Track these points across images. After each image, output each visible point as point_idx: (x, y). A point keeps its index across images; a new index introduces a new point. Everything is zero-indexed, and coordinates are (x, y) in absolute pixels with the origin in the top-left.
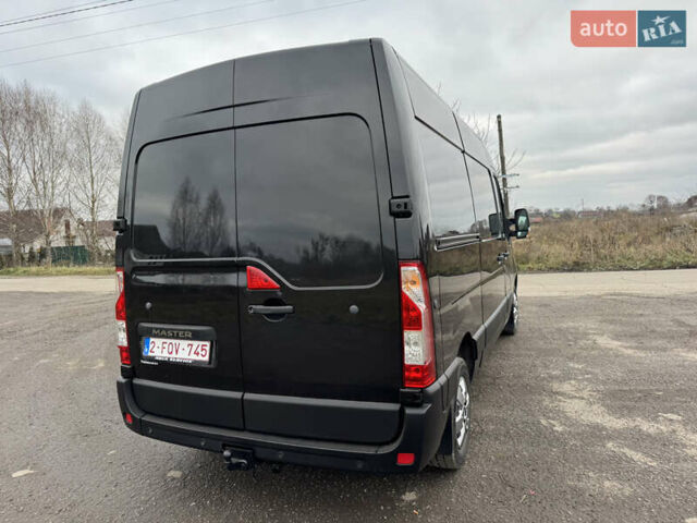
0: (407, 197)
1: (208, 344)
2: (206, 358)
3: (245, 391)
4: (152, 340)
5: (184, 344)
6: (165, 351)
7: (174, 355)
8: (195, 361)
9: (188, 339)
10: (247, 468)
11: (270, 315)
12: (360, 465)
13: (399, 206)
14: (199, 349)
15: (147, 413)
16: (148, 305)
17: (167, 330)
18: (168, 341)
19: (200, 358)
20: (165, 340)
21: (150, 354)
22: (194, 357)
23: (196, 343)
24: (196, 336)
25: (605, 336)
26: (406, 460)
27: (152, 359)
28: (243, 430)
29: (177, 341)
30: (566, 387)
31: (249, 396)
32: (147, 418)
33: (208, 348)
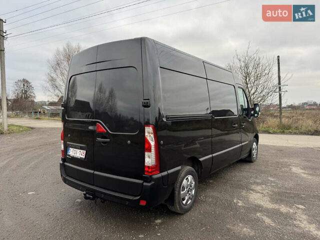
0: (148, 99)
1: (85, 151)
2: (84, 157)
3: (95, 171)
4: (70, 148)
5: (78, 151)
6: (73, 153)
7: (75, 155)
8: (81, 158)
9: (79, 149)
10: (92, 199)
11: (103, 142)
12: (127, 203)
13: (145, 103)
14: (82, 153)
15: (68, 176)
16: (69, 135)
17: (73, 145)
18: (74, 149)
19: (82, 157)
23: (82, 151)
24: (81, 148)
25: (298, 168)
26: (143, 203)
27: (69, 155)
28: (93, 185)
30: (258, 188)
31: (96, 173)
32: (67, 178)
33: (85, 153)
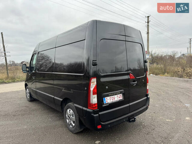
3: (129, 104)
4: (106, 98)
5: (116, 96)
6: (111, 100)
7: (114, 100)
9: (119, 94)
14: (120, 97)
16: (107, 87)
17: (113, 93)
18: (111, 97)
20: (110, 97)
21: (106, 102)
22: (119, 99)
27: (107, 104)
29: (114, 96)
31: (131, 104)
33: (122, 95)
